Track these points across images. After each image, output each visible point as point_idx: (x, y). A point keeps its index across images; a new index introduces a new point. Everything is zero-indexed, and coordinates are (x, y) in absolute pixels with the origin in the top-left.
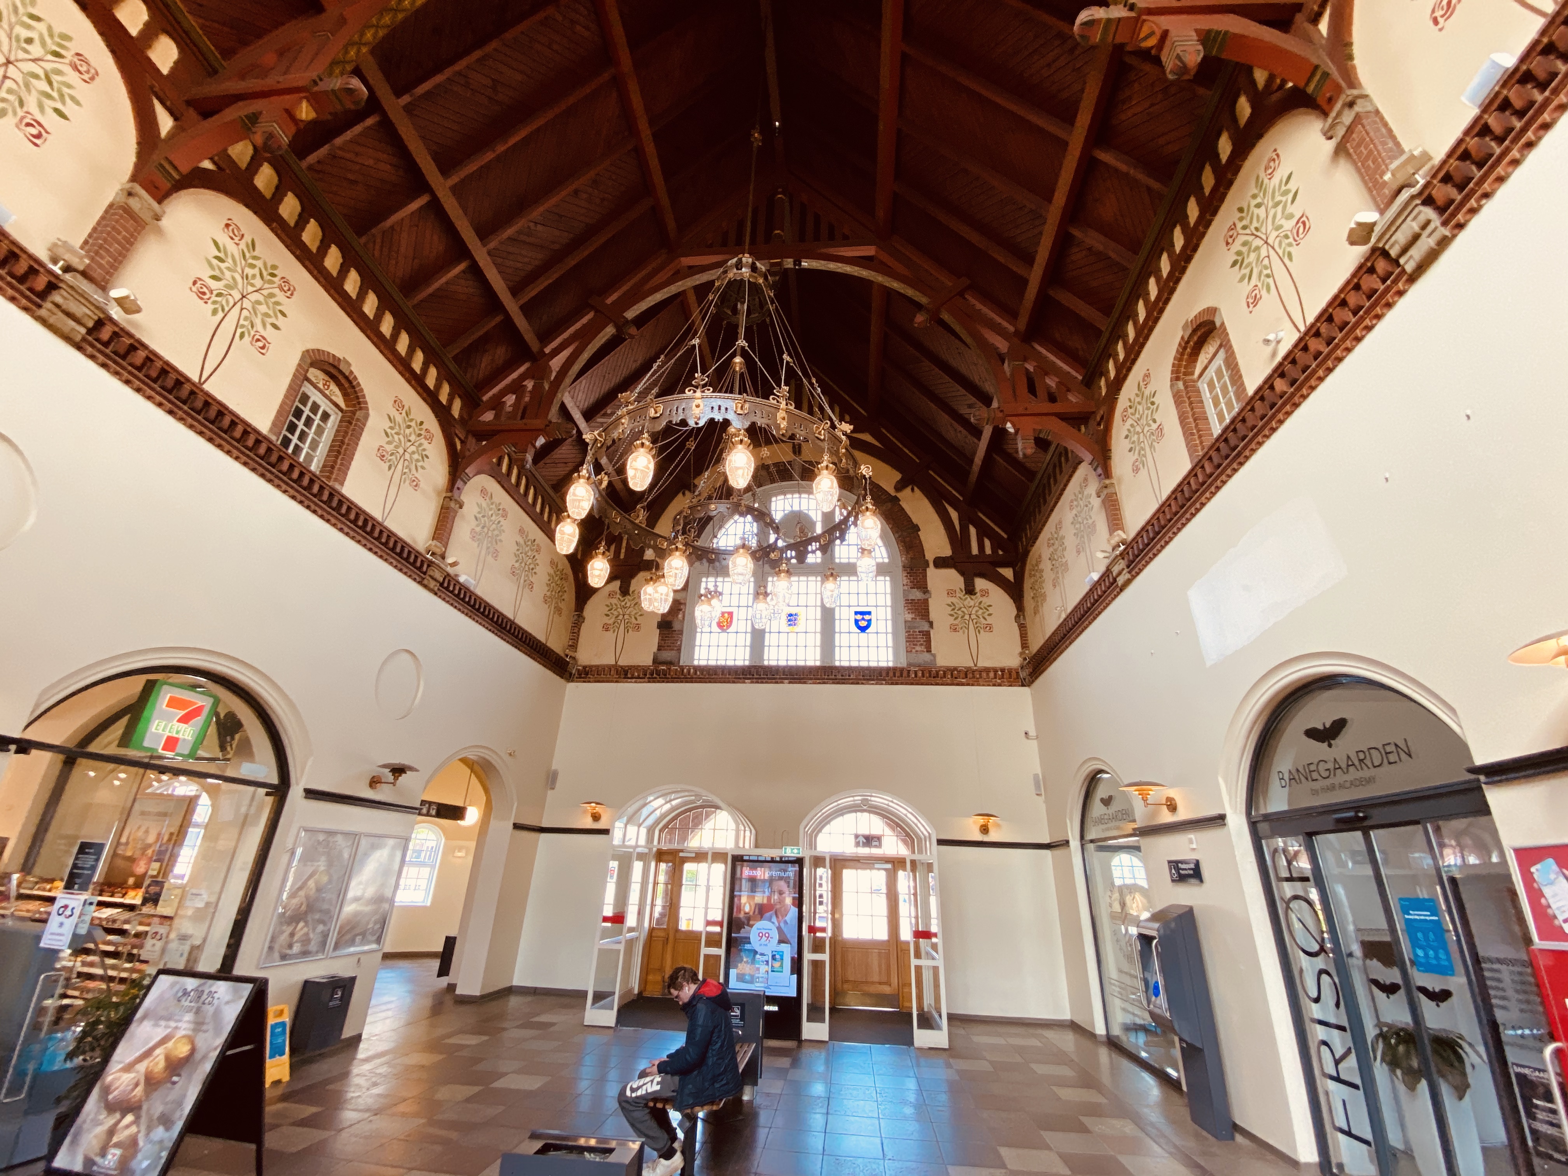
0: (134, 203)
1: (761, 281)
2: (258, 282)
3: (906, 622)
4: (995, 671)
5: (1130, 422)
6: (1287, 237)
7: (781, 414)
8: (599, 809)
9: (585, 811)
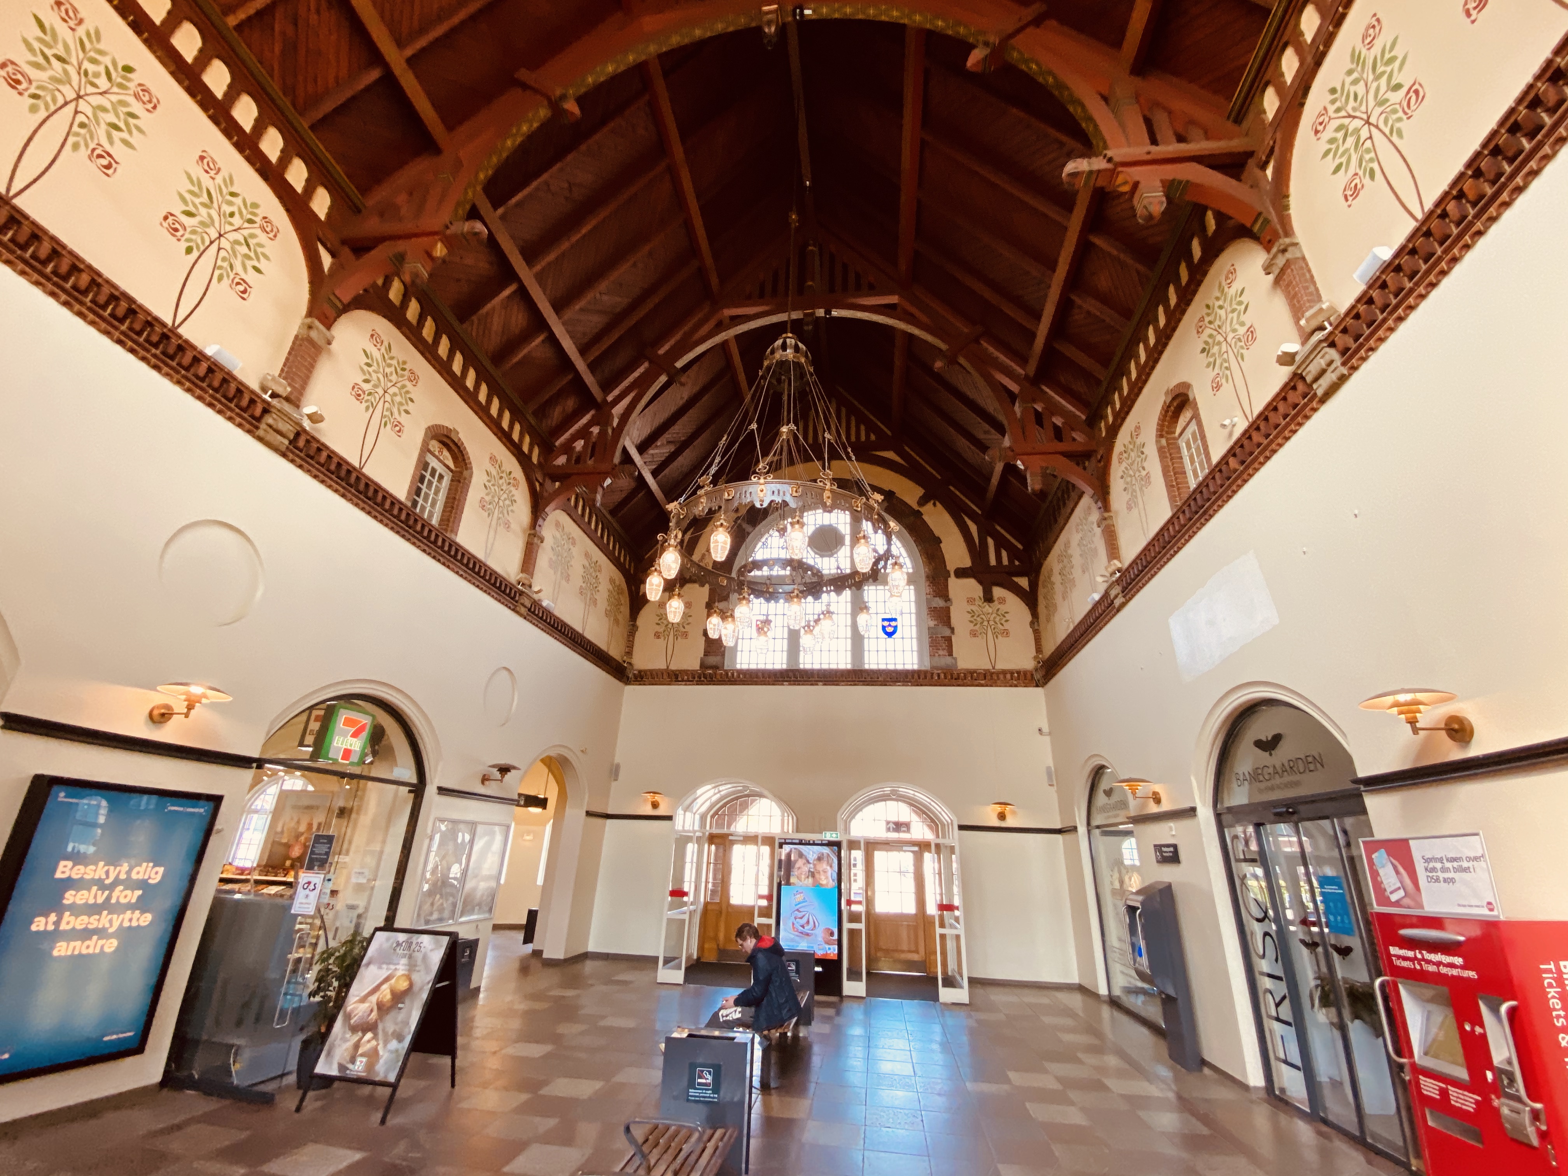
0: (314, 334)
1: (803, 360)
2: (394, 378)
3: (929, 628)
4: (1012, 673)
5: (1124, 465)
6: (1240, 340)
7: (827, 494)
8: (657, 798)
9: (646, 800)
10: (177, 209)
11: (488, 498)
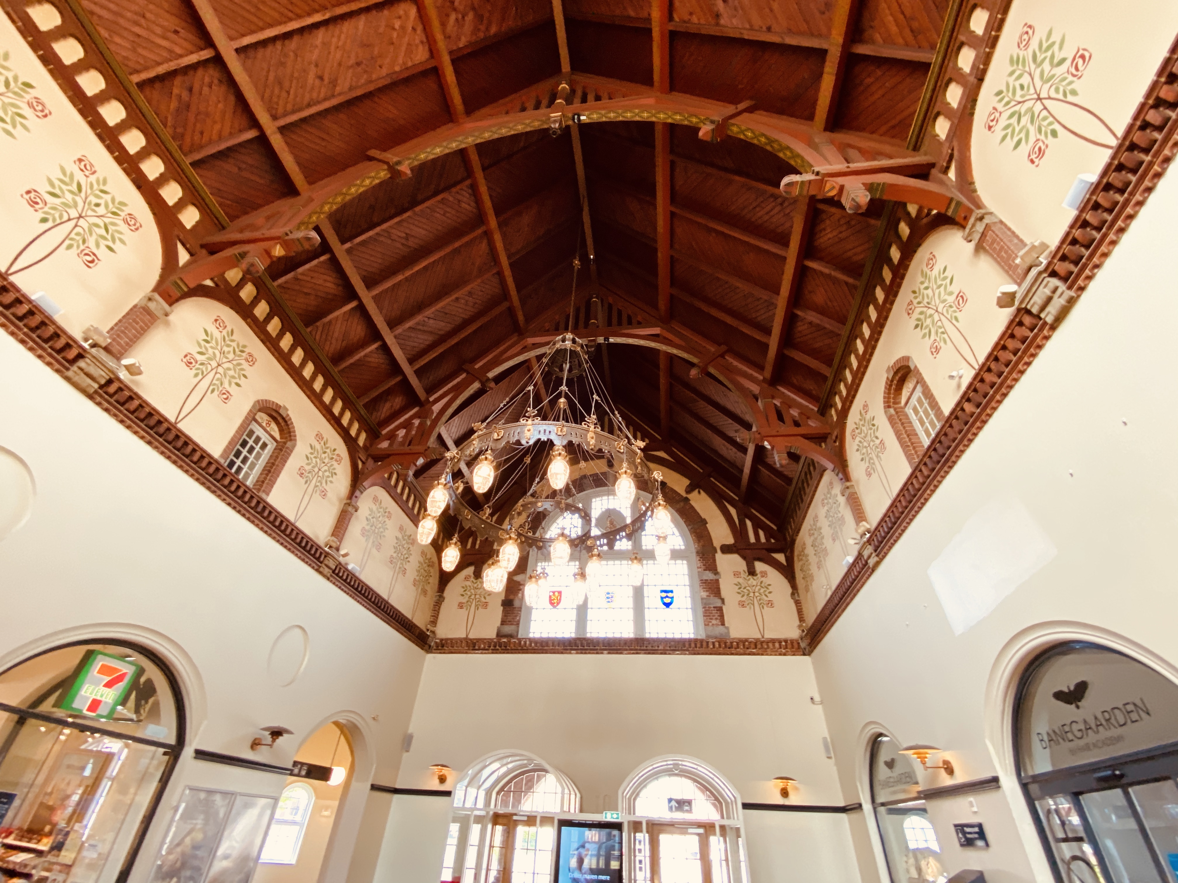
0: (153, 306)
1: (579, 349)
2: (231, 356)
3: (702, 599)
4: (780, 642)
5: (858, 439)
6: (951, 307)
7: (590, 435)
8: (445, 771)
9: (433, 774)
10: (43, 188)
11: (308, 468)
